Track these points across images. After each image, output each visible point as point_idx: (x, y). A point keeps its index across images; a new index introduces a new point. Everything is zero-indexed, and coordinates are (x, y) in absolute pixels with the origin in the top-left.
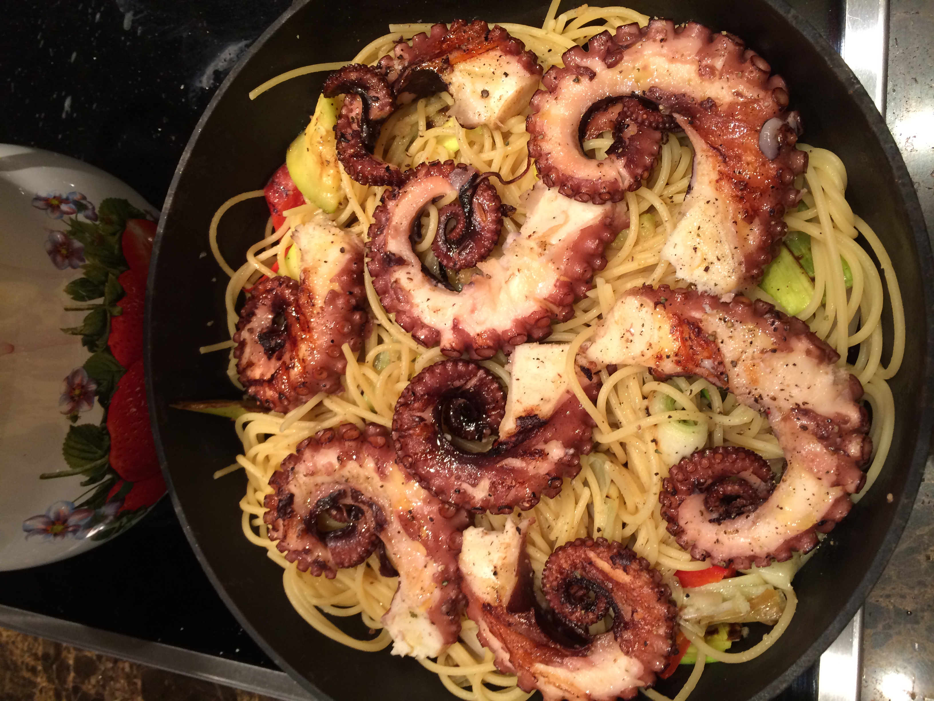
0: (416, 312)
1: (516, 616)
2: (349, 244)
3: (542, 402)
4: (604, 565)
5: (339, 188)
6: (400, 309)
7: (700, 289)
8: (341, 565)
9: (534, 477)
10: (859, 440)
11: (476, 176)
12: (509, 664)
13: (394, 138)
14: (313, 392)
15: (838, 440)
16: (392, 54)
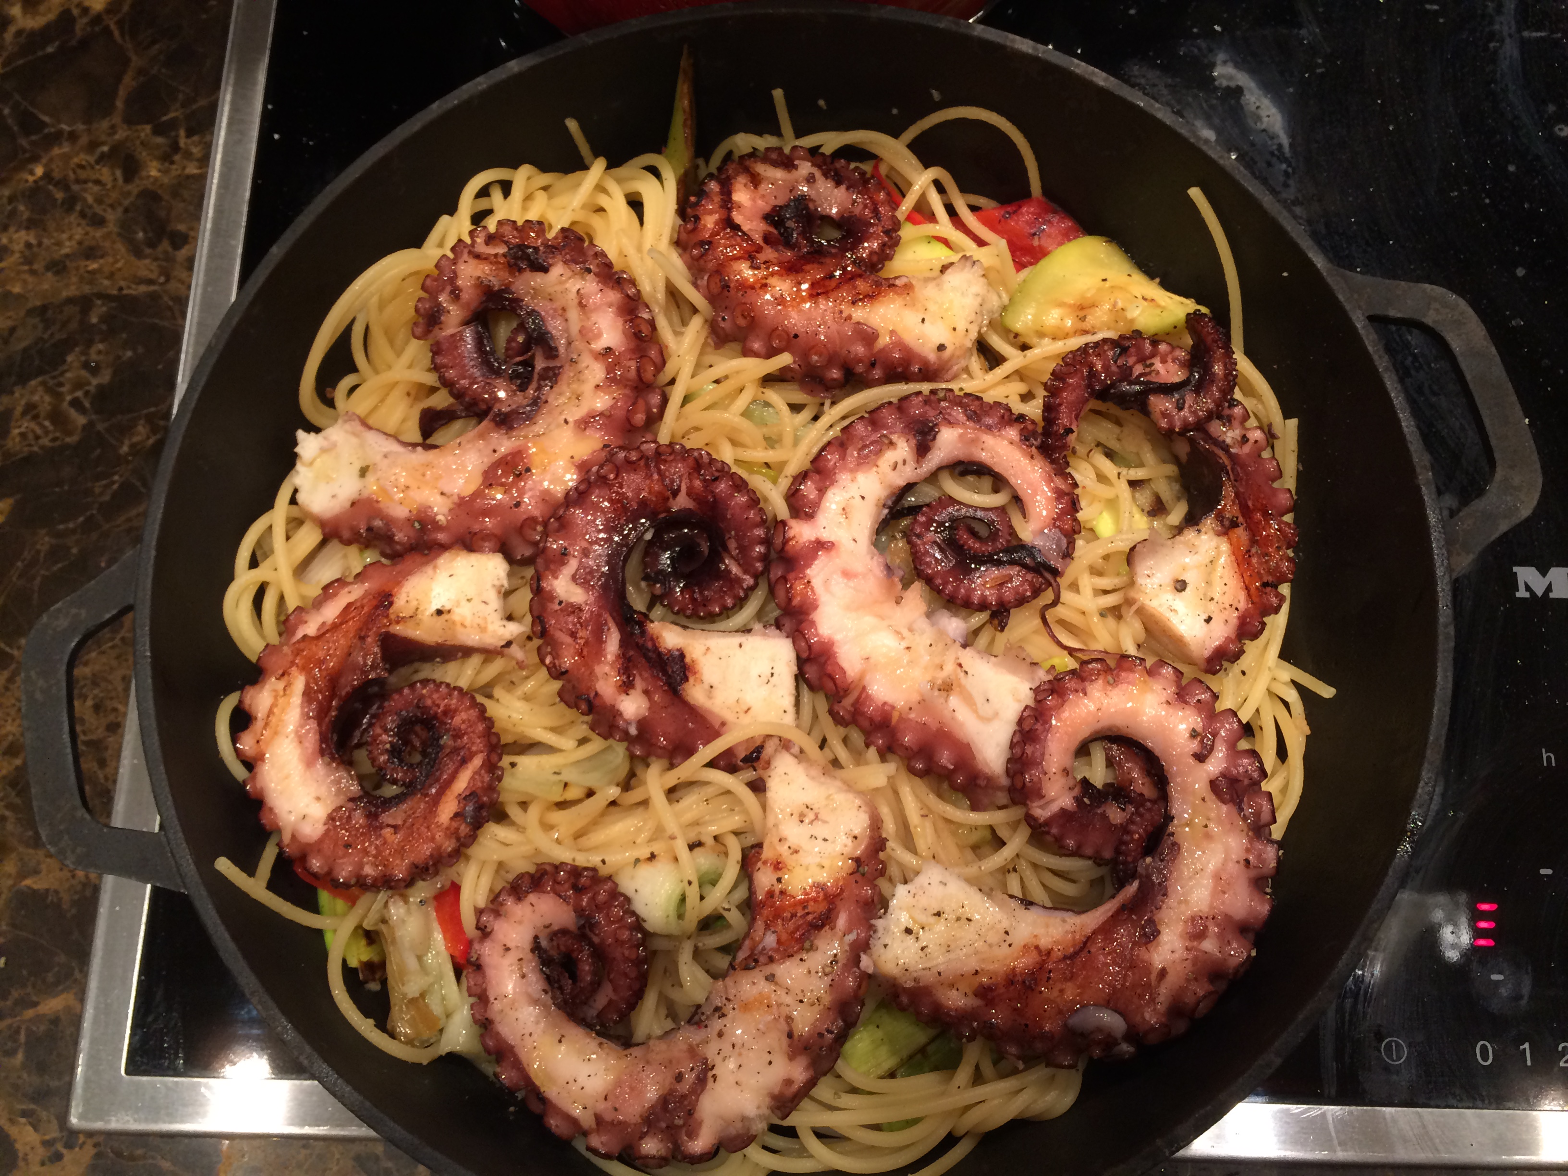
0: (844, 477)
1: (376, 649)
2: (952, 357)
3: (707, 687)
4: (462, 783)
5: (1041, 335)
6: (849, 451)
7: (879, 923)
8: (436, 350)
9: (592, 673)
10: (663, 1152)
11: (1056, 573)
12: (299, 634)
13: (1118, 423)
14: (712, 299)
15: (663, 1125)
16: (1252, 422)
